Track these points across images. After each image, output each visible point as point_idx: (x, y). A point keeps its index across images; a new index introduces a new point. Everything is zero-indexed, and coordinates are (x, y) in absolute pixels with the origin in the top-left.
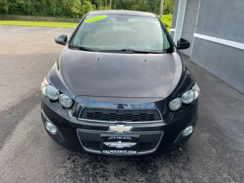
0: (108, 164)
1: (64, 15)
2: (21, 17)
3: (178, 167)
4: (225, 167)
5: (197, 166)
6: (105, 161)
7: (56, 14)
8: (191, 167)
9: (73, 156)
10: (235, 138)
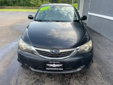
0: (45, 83)
1: (27, 6)
2: (6, 7)
3: (82, 83)
4: (106, 82)
5: (91, 82)
6: (43, 81)
7: (23, 5)
8: (88, 83)
9: (26, 79)
10: (110, 65)
